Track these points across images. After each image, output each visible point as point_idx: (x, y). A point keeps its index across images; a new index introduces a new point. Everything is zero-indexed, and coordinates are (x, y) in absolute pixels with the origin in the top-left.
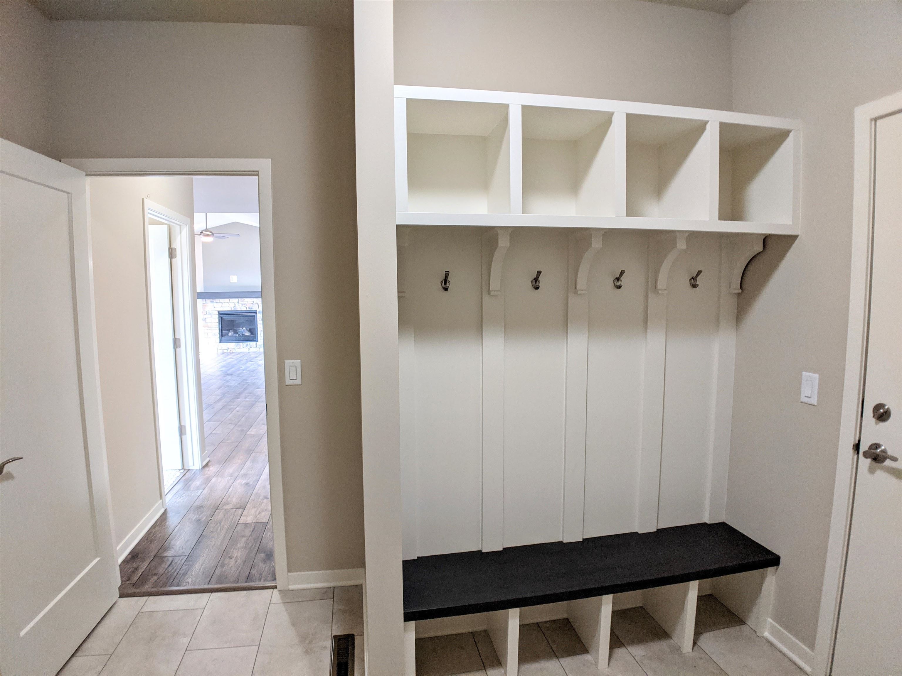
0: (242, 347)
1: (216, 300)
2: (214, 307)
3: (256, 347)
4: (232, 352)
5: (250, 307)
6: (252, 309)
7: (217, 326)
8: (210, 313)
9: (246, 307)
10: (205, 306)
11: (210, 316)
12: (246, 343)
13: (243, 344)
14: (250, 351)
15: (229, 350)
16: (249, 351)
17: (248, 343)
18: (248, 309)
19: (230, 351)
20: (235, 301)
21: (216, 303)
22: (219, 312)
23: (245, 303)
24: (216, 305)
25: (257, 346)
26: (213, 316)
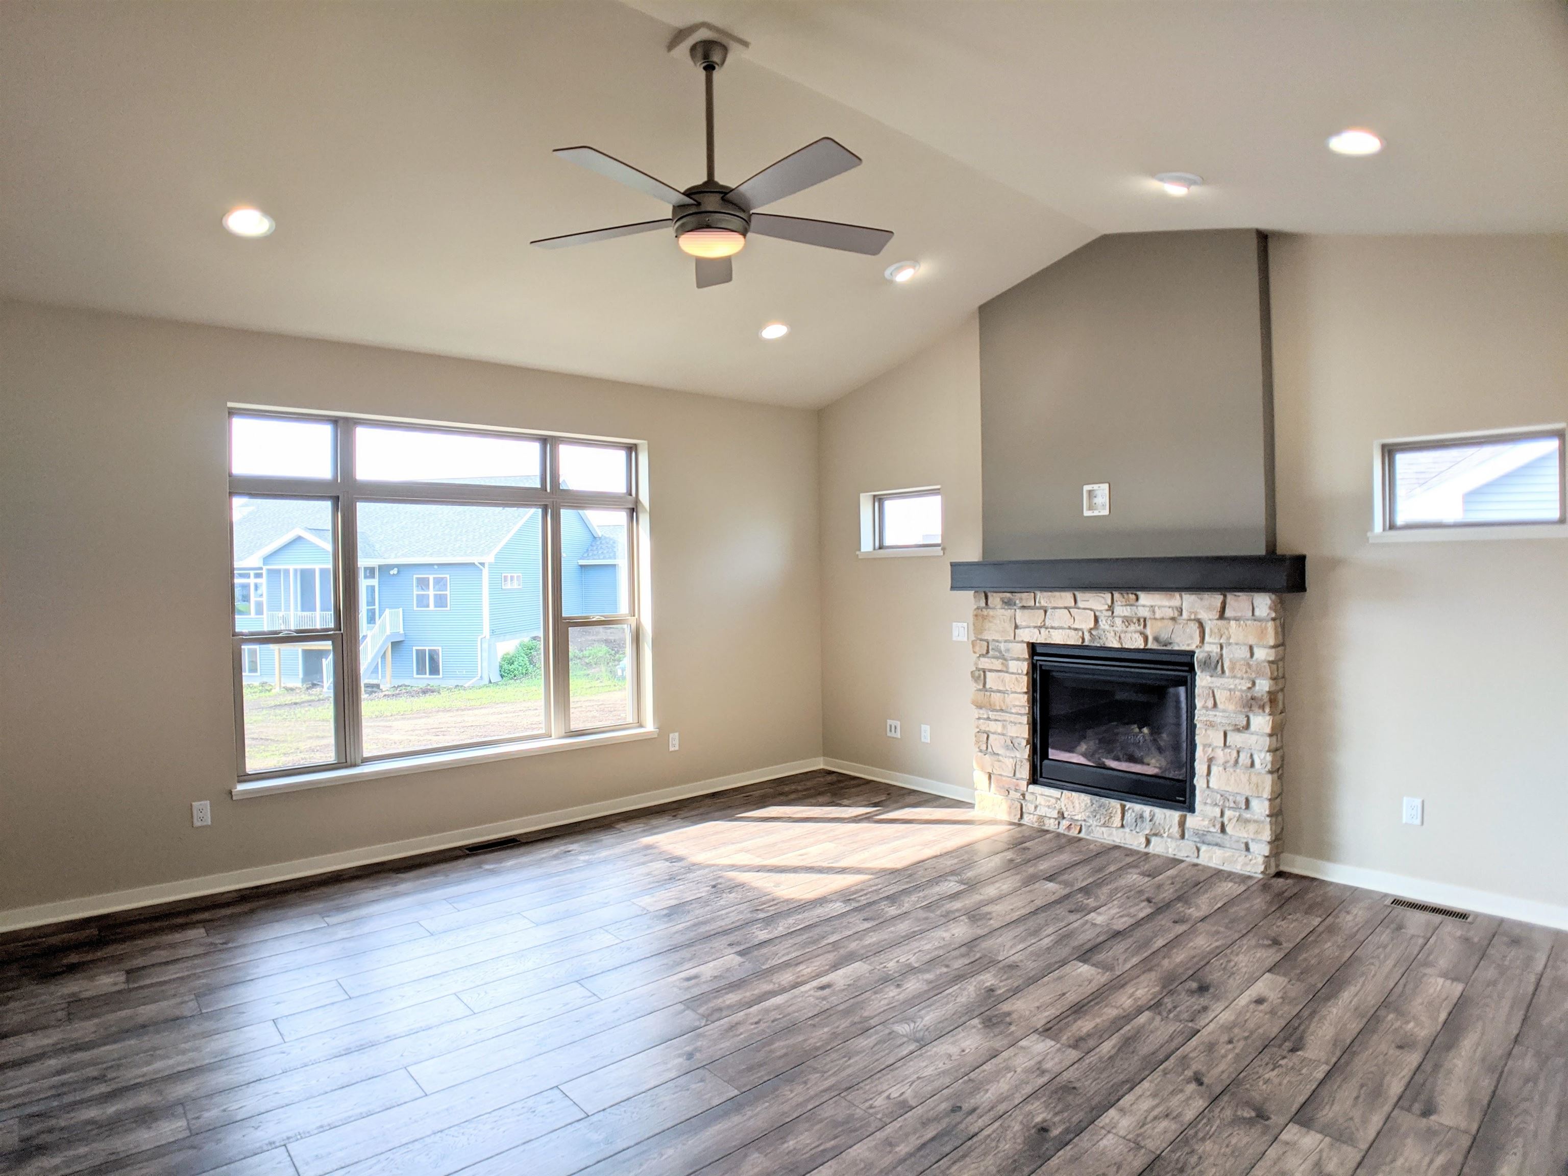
0: (1117, 821)
1: (1024, 595)
2: (1016, 627)
3: (1183, 836)
4: (1074, 833)
5: (1164, 636)
6: (1170, 644)
7: (1023, 706)
8: (1000, 652)
9: (1141, 633)
10: (984, 618)
11: (997, 664)
12: (1138, 807)
13: (1123, 807)
14: (1151, 849)
15: (1065, 823)
16: (1146, 850)
17: (1147, 810)
18: (1151, 645)
19: (1069, 827)
20: (1097, 601)
21: (1024, 607)
22: (1033, 648)
23: (1143, 612)
24: (1022, 617)
25: (1186, 836)
26: (1013, 666)
